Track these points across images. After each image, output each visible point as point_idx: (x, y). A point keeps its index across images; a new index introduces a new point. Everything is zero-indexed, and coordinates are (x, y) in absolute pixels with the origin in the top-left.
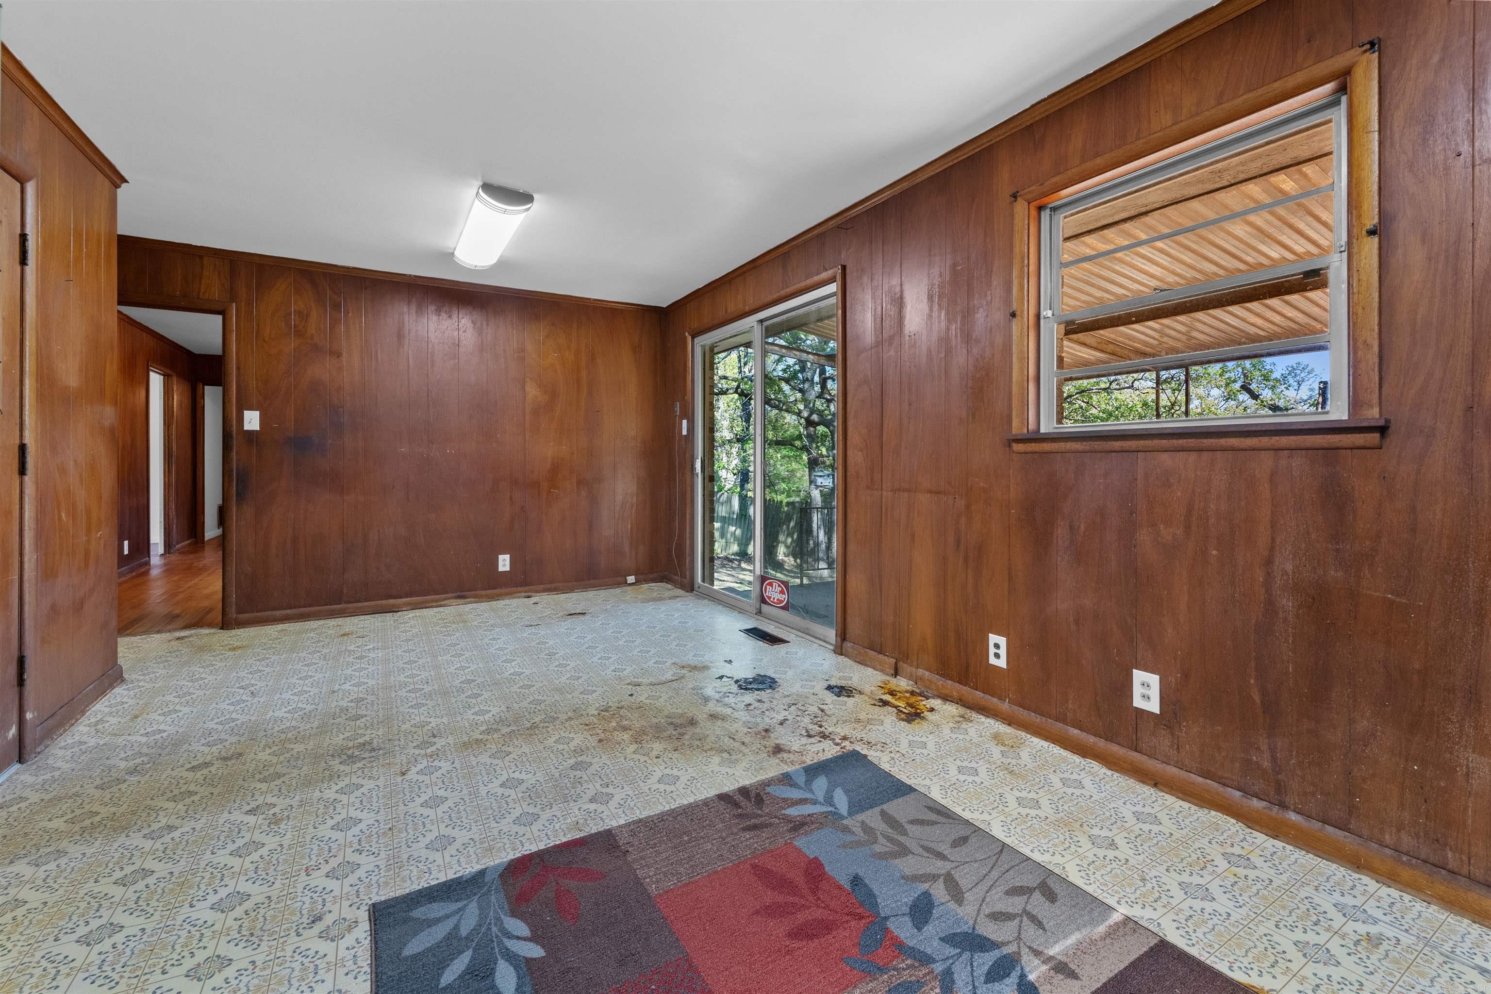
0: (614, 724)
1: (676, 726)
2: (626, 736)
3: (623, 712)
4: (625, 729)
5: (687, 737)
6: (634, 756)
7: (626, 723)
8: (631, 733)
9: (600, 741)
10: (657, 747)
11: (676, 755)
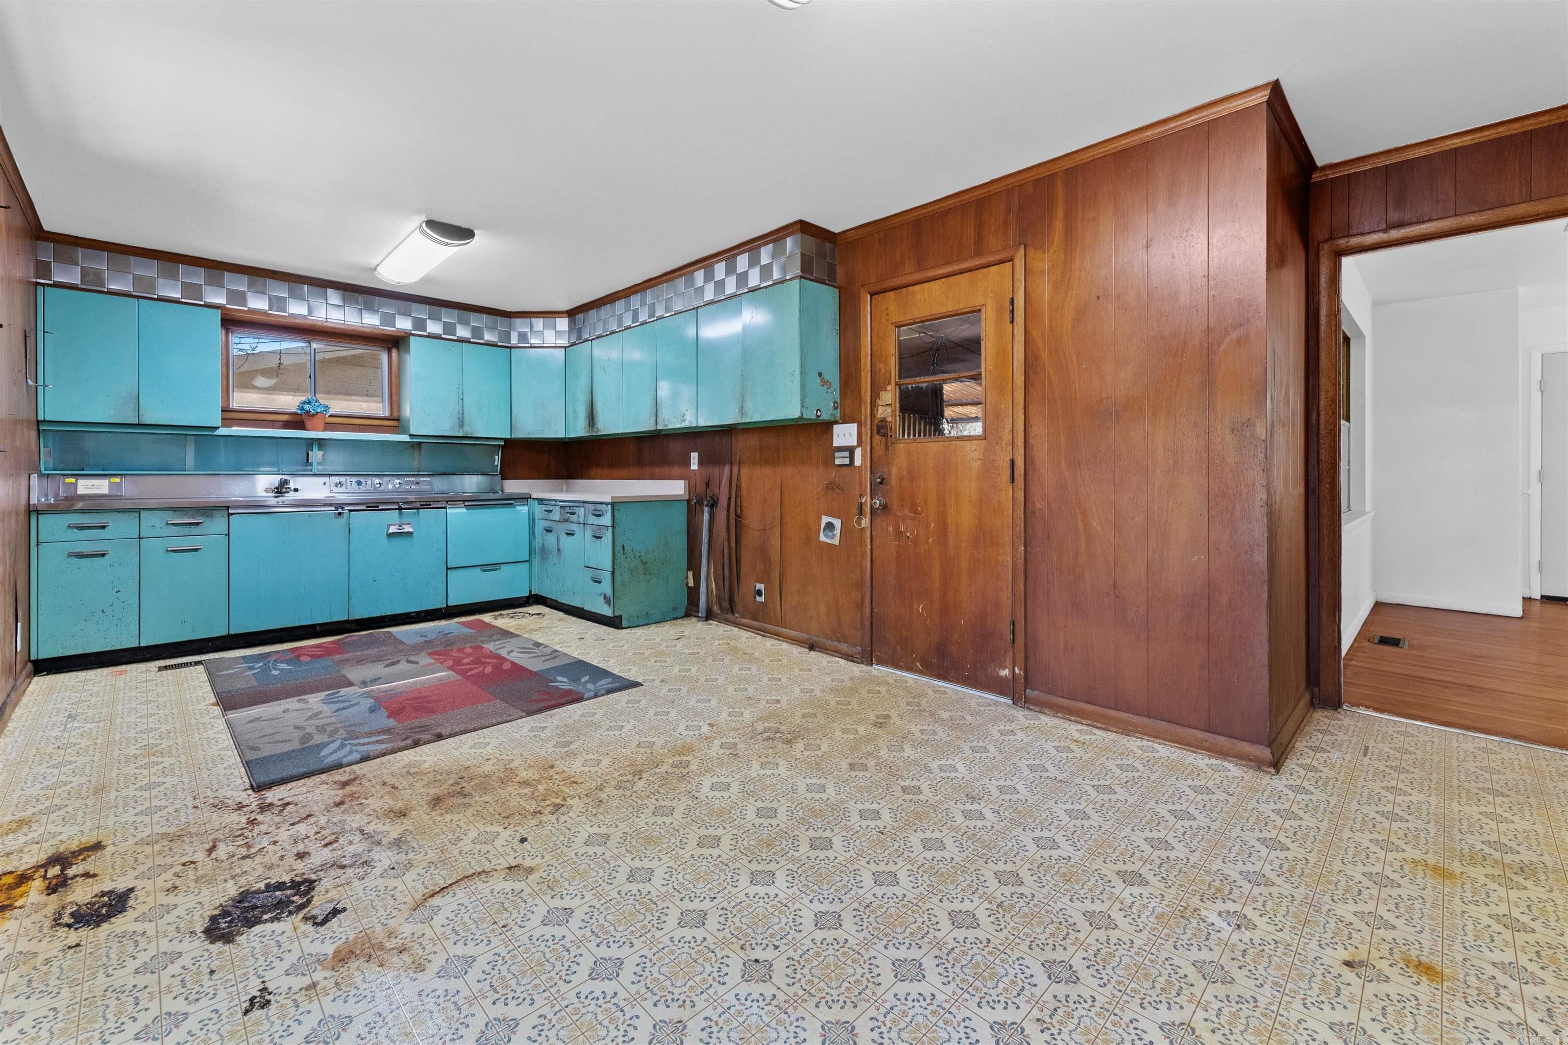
0: (541, 788)
1: (462, 794)
2: (523, 775)
3: (532, 806)
4: (526, 783)
5: (451, 782)
6: (513, 758)
7: (525, 791)
8: (518, 779)
9: (552, 767)
10: (488, 768)
11: (469, 763)
